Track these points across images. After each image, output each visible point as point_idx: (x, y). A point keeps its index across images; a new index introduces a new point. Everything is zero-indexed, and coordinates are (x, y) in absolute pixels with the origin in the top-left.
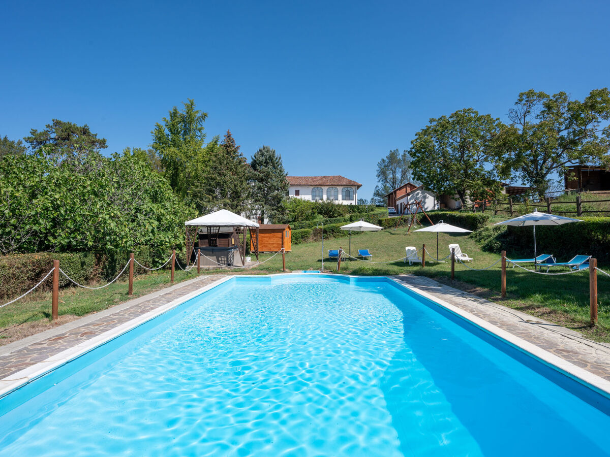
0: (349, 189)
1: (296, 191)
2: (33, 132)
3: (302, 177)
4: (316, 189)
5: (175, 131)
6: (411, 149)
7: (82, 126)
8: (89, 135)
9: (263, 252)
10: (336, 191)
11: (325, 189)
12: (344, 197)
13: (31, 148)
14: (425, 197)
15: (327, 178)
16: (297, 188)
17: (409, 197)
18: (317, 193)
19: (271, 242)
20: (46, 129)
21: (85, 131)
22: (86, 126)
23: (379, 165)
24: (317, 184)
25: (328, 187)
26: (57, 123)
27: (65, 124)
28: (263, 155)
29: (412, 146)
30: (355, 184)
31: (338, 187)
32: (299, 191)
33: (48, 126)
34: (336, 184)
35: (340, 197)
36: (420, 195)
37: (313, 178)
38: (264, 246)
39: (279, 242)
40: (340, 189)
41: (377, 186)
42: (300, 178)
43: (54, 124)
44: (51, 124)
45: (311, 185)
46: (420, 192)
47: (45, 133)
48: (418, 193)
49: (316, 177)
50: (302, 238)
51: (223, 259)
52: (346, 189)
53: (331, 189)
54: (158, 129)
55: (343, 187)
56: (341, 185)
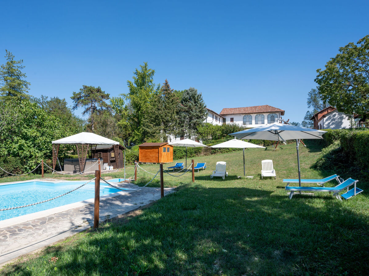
0: (273, 115)
1: (231, 118)
2: (74, 93)
3: (236, 108)
4: (246, 116)
5: (138, 84)
6: (317, 77)
7: (97, 87)
8: (101, 93)
9: (145, 163)
10: (263, 116)
11: (254, 116)
12: (270, 121)
13: (74, 102)
14: (342, 118)
15: (256, 107)
16: (232, 117)
17: (325, 119)
18: (248, 119)
19: (151, 155)
20: (80, 91)
21: (99, 90)
22: (99, 87)
23: (310, 94)
24: (247, 112)
25: (256, 114)
26: (85, 87)
27: (88, 87)
28: (188, 94)
29: (318, 74)
30: (279, 111)
31: (264, 114)
32: (233, 118)
33: (81, 89)
34: (262, 111)
35: (266, 121)
36: (337, 116)
37: (244, 109)
38: (147, 159)
39: (156, 156)
40: (266, 115)
41: (308, 111)
42: (235, 109)
43: (84, 88)
44: (82, 88)
45: (242, 114)
46: (337, 114)
47: (80, 94)
48: (335, 115)
49: (247, 108)
50: (195, 153)
51: (77, 167)
52: (271, 115)
53: (259, 115)
54: (129, 84)
55: (268, 114)
56: (267, 112)
